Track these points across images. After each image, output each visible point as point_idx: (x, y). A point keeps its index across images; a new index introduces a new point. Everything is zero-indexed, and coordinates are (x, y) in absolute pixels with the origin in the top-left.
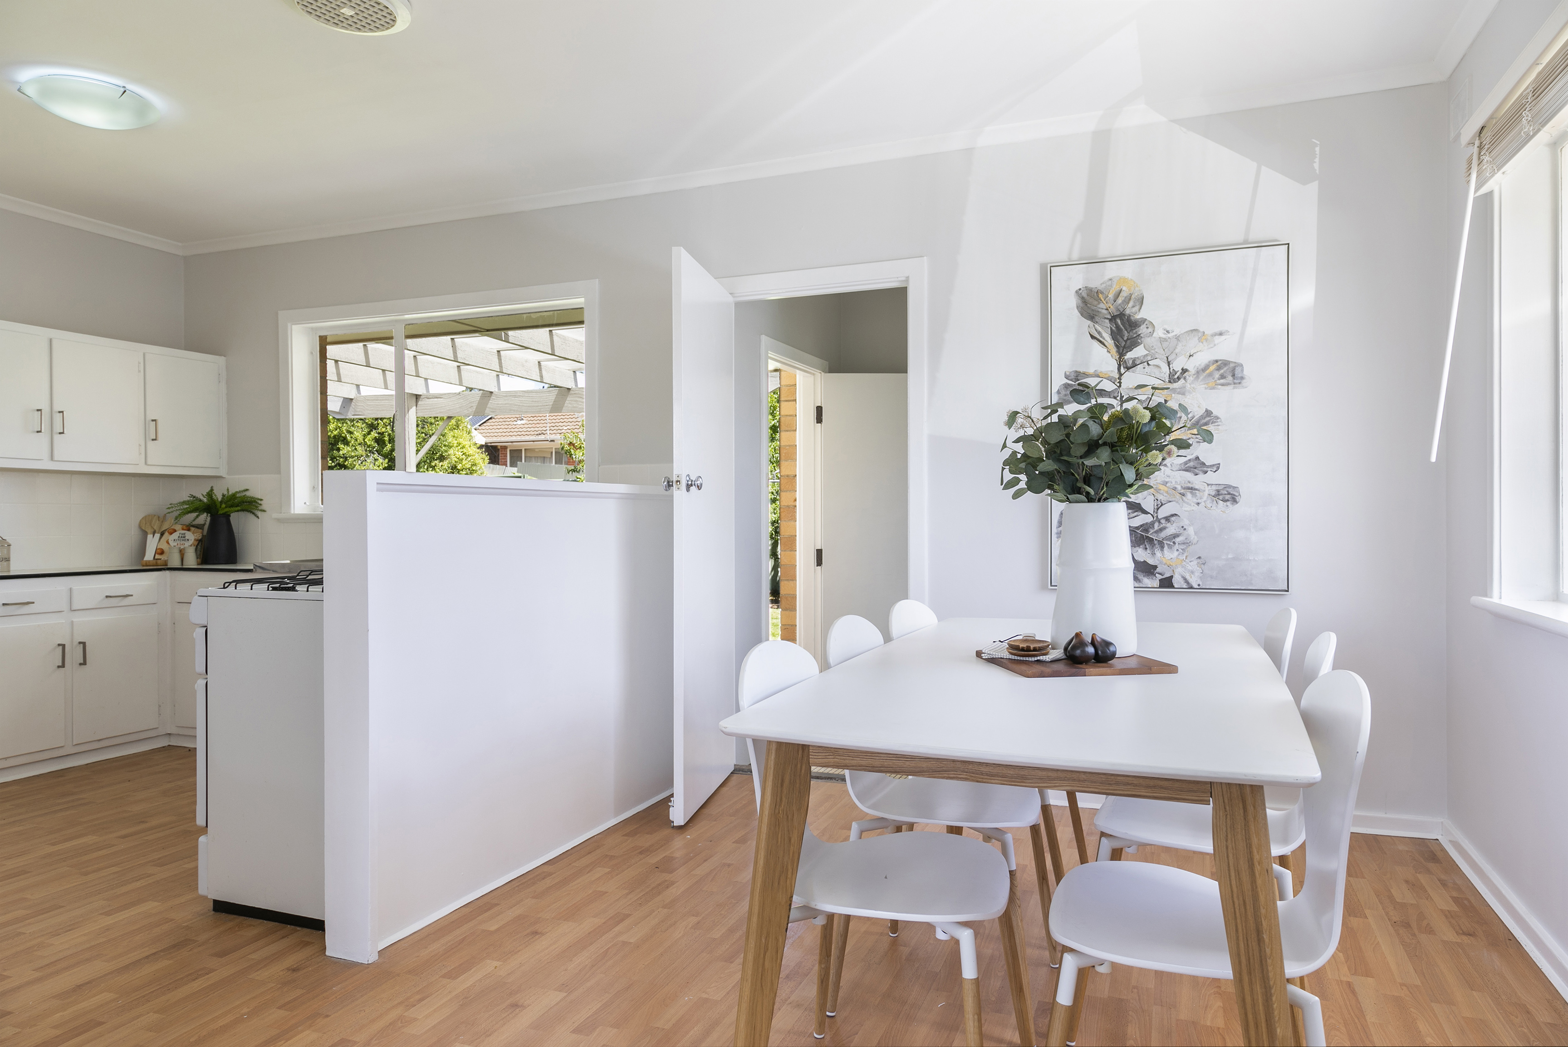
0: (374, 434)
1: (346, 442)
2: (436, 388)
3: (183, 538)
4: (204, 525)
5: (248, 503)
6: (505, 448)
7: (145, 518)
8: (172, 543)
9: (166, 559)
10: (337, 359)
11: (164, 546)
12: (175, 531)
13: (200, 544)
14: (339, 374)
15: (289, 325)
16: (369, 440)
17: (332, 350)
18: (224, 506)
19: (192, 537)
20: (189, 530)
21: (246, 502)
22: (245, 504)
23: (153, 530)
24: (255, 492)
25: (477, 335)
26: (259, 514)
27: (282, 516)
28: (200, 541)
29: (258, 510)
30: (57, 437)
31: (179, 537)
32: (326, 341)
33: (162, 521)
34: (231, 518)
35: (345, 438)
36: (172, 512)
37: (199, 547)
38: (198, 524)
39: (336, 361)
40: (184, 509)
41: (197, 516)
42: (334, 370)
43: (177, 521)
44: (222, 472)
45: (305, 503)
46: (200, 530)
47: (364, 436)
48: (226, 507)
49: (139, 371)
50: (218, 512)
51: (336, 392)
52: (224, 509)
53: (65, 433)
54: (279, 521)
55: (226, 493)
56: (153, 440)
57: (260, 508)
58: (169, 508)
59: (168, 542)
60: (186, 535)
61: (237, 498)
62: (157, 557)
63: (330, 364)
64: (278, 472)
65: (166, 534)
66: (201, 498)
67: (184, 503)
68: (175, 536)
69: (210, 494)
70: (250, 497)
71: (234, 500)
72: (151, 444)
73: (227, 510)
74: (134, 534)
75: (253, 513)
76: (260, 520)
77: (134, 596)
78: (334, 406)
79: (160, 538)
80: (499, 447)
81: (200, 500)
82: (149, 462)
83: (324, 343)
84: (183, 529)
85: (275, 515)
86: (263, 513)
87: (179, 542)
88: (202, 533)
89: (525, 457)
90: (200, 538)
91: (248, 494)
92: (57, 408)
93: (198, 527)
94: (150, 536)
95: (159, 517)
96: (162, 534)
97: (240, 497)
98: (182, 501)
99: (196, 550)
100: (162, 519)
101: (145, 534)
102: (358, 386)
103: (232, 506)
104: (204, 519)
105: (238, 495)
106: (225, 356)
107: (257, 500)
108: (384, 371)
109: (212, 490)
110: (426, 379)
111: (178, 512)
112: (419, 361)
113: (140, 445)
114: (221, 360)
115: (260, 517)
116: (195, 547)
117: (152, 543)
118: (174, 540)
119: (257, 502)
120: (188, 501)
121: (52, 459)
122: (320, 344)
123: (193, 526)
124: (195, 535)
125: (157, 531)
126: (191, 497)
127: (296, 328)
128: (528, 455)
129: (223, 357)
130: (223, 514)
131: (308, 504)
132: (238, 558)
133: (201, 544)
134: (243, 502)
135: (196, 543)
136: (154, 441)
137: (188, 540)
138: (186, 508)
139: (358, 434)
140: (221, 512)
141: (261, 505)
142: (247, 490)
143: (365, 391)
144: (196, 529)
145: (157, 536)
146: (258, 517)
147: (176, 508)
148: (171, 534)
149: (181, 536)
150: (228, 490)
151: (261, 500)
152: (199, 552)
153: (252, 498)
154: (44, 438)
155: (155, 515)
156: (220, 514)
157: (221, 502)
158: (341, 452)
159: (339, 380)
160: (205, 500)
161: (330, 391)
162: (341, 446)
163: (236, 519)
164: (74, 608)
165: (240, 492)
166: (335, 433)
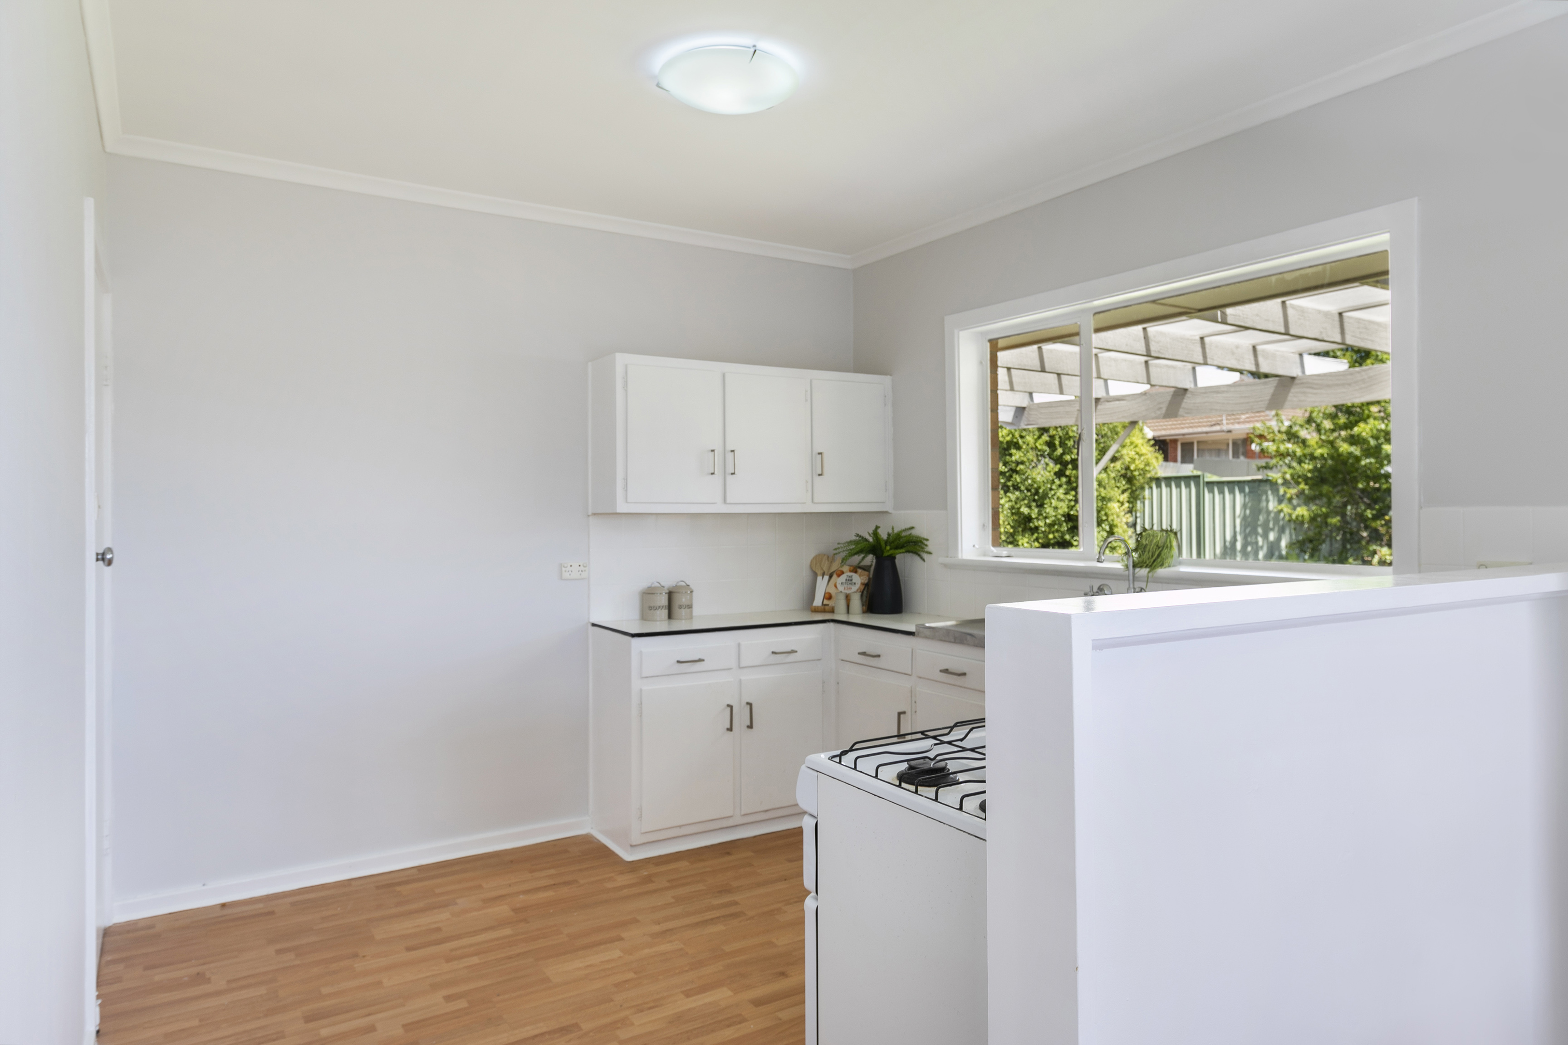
0: (1045, 438)
1: (1018, 448)
2: (1117, 388)
3: (850, 581)
4: (870, 566)
5: (913, 544)
6: (1175, 441)
7: (815, 558)
8: (841, 588)
9: (833, 605)
10: (1009, 366)
11: (832, 591)
12: (843, 573)
13: (866, 589)
14: (1011, 383)
15: (956, 331)
16: (1040, 445)
17: (1004, 357)
18: (888, 548)
19: (859, 580)
20: (856, 572)
21: (912, 542)
22: (911, 544)
23: (822, 572)
24: (920, 531)
25: (1184, 318)
26: (925, 556)
27: (948, 561)
28: (866, 585)
29: (924, 552)
30: (730, 478)
31: (846, 580)
32: (997, 347)
33: (831, 562)
34: (897, 561)
35: (1017, 443)
36: (839, 553)
37: (865, 592)
38: (865, 566)
39: (1009, 369)
40: (851, 550)
41: (863, 558)
42: (1006, 378)
43: (843, 564)
44: (888, 507)
45: (974, 546)
46: (866, 573)
47: (1036, 440)
48: (891, 549)
49: (806, 400)
50: (883, 554)
51: (1008, 401)
52: (888, 551)
53: (736, 473)
54: (946, 566)
55: (890, 531)
56: (819, 475)
57: (926, 550)
58: (836, 549)
59: (836, 586)
60: (853, 577)
61: (902, 537)
62: (826, 602)
63: (1002, 373)
64: (945, 508)
65: (835, 576)
66: (867, 538)
67: (851, 542)
68: (843, 578)
69: (875, 534)
70: (916, 537)
71: (899, 541)
72: (817, 479)
73: (891, 552)
74: (806, 574)
75: (919, 555)
76: (926, 563)
77: (798, 652)
78: (1005, 415)
79: (829, 581)
80: (1168, 441)
81: (866, 540)
82: (816, 500)
83: (995, 347)
84: (851, 571)
85: (942, 560)
86: (929, 555)
87: (846, 586)
88: (869, 576)
89: (1198, 450)
90: (866, 582)
91: (914, 532)
92: (729, 447)
93: (866, 569)
94: (819, 578)
95: (828, 557)
96: (831, 576)
97: (905, 537)
98: (849, 540)
99: (862, 596)
100: (831, 559)
101: (815, 575)
102: (1031, 394)
103: (897, 548)
104: (870, 559)
105: (904, 534)
106: (891, 375)
107: (922, 540)
108: (1059, 375)
109: (877, 528)
110: (1106, 380)
111: (844, 554)
112: (1100, 360)
113: (807, 482)
114: (887, 380)
115: (926, 560)
116: (860, 593)
117: (822, 585)
118: (842, 583)
119: (922, 543)
120: (854, 541)
121: (725, 501)
122: (991, 351)
123: (860, 568)
124: (862, 578)
125: (826, 573)
126: (857, 536)
127: (961, 333)
128: (1202, 447)
129: (889, 376)
130: (888, 556)
131: (977, 546)
132: (903, 605)
133: (868, 589)
134: (909, 543)
135: (862, 588)
136: (821, 477)
137: (855, 584)
138: (853, 549)
139: (1030, 439)
140: (886, 554)
141: (926, 545)
142: (912, 528)
143: (1038, 398)
144: (863, 571)
145: (826, 578)
146: (924, 560)
147: (843, 549)
148: (839, 576)
149: (848, 579)
150: (893, 528)
151: (927, 540)
152: (864, 598)
153: (918, 537)
154: (718, 479)
155: (824, 555)
156: (885, 557)
157: (886, 542)
158: (1014, 458)
159: (1012, 389)
160: (871, 539)
161: (1001, 401)
162: (1013, 451)
163: (903, 561)
164: (742, 665)
165: (906, 530)
166: (1008, 438)
